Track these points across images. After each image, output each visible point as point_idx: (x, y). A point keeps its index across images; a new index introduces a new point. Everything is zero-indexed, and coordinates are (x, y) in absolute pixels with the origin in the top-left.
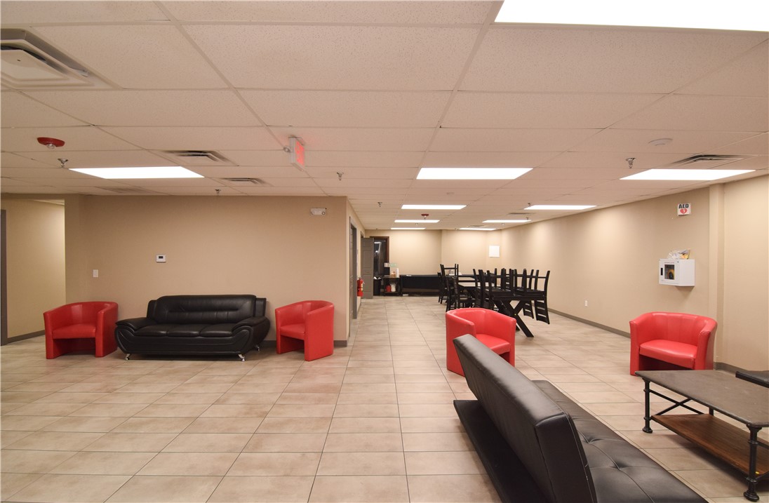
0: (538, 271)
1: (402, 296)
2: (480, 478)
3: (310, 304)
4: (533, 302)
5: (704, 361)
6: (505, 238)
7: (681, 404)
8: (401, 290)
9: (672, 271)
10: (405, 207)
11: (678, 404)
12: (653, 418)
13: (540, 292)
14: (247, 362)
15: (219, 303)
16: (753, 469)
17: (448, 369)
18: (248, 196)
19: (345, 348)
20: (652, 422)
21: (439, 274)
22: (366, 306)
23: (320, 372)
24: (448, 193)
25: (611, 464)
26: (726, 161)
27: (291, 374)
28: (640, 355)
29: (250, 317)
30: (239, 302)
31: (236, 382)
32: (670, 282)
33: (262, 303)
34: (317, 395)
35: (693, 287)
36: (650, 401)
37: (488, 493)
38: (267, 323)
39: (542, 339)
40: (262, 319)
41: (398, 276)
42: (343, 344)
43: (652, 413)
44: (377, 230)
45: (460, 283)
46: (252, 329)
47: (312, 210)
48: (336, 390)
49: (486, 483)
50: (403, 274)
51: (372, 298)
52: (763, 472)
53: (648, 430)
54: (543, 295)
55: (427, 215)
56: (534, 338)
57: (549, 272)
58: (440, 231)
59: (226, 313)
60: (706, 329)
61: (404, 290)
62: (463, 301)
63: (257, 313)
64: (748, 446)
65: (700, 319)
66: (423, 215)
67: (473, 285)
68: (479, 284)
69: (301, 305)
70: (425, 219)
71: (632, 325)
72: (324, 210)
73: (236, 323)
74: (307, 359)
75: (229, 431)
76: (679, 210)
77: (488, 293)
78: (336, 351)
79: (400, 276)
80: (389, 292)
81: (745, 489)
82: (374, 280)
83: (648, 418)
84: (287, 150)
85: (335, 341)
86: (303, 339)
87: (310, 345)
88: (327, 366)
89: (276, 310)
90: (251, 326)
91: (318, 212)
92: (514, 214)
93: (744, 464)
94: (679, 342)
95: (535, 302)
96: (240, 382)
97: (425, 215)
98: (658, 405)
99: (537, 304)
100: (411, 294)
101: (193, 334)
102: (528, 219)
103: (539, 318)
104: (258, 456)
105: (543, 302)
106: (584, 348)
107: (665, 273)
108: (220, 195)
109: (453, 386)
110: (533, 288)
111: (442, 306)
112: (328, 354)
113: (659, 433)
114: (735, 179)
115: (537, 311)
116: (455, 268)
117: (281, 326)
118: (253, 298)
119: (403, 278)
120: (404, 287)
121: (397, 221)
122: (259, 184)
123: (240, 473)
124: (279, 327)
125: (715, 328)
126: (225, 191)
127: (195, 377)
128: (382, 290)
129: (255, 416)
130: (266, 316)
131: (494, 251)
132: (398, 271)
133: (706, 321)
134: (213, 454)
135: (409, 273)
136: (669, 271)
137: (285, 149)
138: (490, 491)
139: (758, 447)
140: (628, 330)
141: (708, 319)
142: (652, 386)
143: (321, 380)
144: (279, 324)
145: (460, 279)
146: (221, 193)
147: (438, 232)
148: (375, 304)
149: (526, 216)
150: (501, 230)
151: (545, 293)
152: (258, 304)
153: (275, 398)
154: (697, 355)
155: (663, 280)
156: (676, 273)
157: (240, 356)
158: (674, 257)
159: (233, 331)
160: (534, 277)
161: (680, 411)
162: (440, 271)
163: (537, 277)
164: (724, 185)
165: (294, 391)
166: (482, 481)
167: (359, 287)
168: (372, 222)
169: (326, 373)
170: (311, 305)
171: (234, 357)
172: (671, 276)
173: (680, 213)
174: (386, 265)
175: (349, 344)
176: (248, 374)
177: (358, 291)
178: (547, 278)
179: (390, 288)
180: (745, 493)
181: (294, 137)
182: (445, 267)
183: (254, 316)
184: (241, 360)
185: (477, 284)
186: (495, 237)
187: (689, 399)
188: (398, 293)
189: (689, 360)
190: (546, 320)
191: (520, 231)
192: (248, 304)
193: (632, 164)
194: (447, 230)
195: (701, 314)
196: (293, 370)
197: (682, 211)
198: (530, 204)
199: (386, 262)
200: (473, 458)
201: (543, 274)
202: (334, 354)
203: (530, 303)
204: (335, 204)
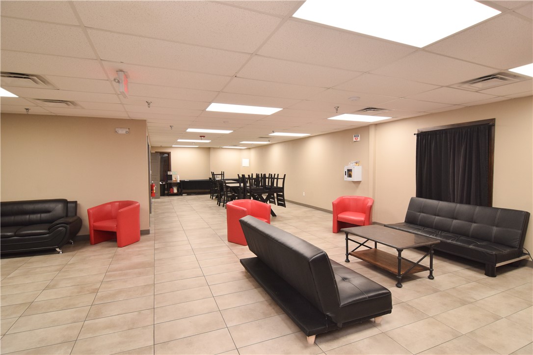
0: (278, 175)
1: (182, 195)
2: (266, 302)
3: (118, 203)
4: (275, 194)
5: (368, 221)
6: (253, 154)
7: (362, 244)
8: (181, 191)
9: (350, 173)
10: (189, 130)
11: (361, 245)
12: (350, 254)
13: (280, 188)
14: (63, 254)
15: (31, 207)
16: (399, 272)
17: (229, 241)
18: (56, 116)
19: (148, 235)
20: (349, 256)
21: (210, 179)
22: (155, 204)
23: (133, 255)
24: (224, 122)
25: (341, 279)
26: (380, 112)
27: (110, 258)
28: (338, 221)
29: (63, 217)
30: (52, 206)
31: (60, 270)
32: (350, 179)
33: (73, 205)
34: (136, 270)
35: (360, 181)
36: (349, 245)
37: (273, 310)
38: (80, 221)
39: (282, 217)
40: (75, 218)
41: (179, 181)
42: (147, 232)
43: (349, 252)
44: (161, 147)
45: (227, 185)
46: (68, 226)
47: (117, 129)
48: (152, 265)
49: (270, 304)
50: (183, 179)
51: (159, 198)
52: (403, 273)
53: (347, 261)
54: (282, 190)
55: (204, 137)
56: (277, 217)
57: (285, 175)
58: (209, 148)
59: (39, 215)
60: (370, 204)
61: (184, 191)
62: (230, 196)
63: (69, 214)
64: (397, 260)
65: (366, 198)
66: (201, 136)
67: (238, 185)
68: (242, 185)
69: (110, 205)
70: (202, 139)
71: (333, 204)
72: (128, 130)
73: (52, 223)
74: (120, 246)
75: (67, 307)
76: (354, 138)
77: (249, 190)
78: (143, 238)
79: (180, 181)
80: (172, 193)
81: (396, 283)
82: (161, 184)
83: (348, 254)
84: (117, 81)
85: (141, 231)
86: (115, 231)
87: (122, 235)
88: (138, 249)
89: (88, 210)
90: (67, 224)
91: (122, 131)
92: (262, 138)
93: (395, 270)
94: (356, 212)
95: (277, 195)
96: (63, 270)
97: (202, 136)
98: (352, 246)
99: (278, 195)
100: (189, 194)
101: (8, 235)
102: (269, 141)
103: (279, 204)
104: (101, 321)
105: (282, 194)
106: (306, 220)
107: (348, 174)
108: (29, 113)
109: (235, 251)
110: (275, 185)
111: (213, 201)
112: (136, 240)
113: (352, 262)
114: (381, 122)
115: (278, 200)
116: (221, 174)
117: (94, 222)
118: (64, 202)
119: (182, 182)
120: (184, 189)
121: (179, 140)
122: (72, 106)
123: (90, 335)
124: (92, 223)
125: (373, 203)
126: (34, 110)
127: (17, 271)
128: (166, 192)
129: (88, 292)
130: (78, 215)
131: (246, 163)
132: (179, 177)
133: (369, 200)
134: (59, 327)
135: (187, 179)
136: (349, 173)
137: (115, 80)
138: (274, 309)
139: (402, 260)
140: (331, 209)
141: (370, 198)
142: (349, 237)
143: (136, 260)
144: (92, 220)
145: (227, 181)
146: (30, 112)
147: (208, 149)
148: (161, 202)
149: (268, 139)
150: (249, 149)
151: (283, 188)
152: (69, 207)
153: (101, 277)
154: (365, 218)
155: (346, 178)
156: (353, 174)
157: (58, 249)
158: (352, 165)
159: (49, 229)
160: (276, 178)
161: (362, 248)
162: (211, 177)
163: (277, 179)
164: (377, 125)
165: (116, 270)
166: (268, 304)
167: (152, 190)
168: (158, 141)
169: (139, 254)
170: (119, 205)
171: (52, 251)
172: (350, 176)
173: (355, 140)
174: (169, 173)
175: (151, 232)
176: (69, 263)
177: (152, 192)
178: (284, 179)
179: (173, 190)
180: (396, 285)
181: (121, 71)
182: (215, 174)
183: (67, 216)
184: (59, 253)
185: (240, 185)
186: (246, 153)
187: (368, 239)
188: (179, 194)
189: (361, 221)
190: (284, 205)
191: (263, 149)
192: (59, 207)
193: (337, 111)
194: (214, 148)
195: (367, 196)
196: (110, 255)
197: (356, 139)
198: (273, 132)
199: (169, 171)
200: (259, 292)
201: (281, 176)
202: (141, 240)
203: (274, 195)
204: (137, 125)
